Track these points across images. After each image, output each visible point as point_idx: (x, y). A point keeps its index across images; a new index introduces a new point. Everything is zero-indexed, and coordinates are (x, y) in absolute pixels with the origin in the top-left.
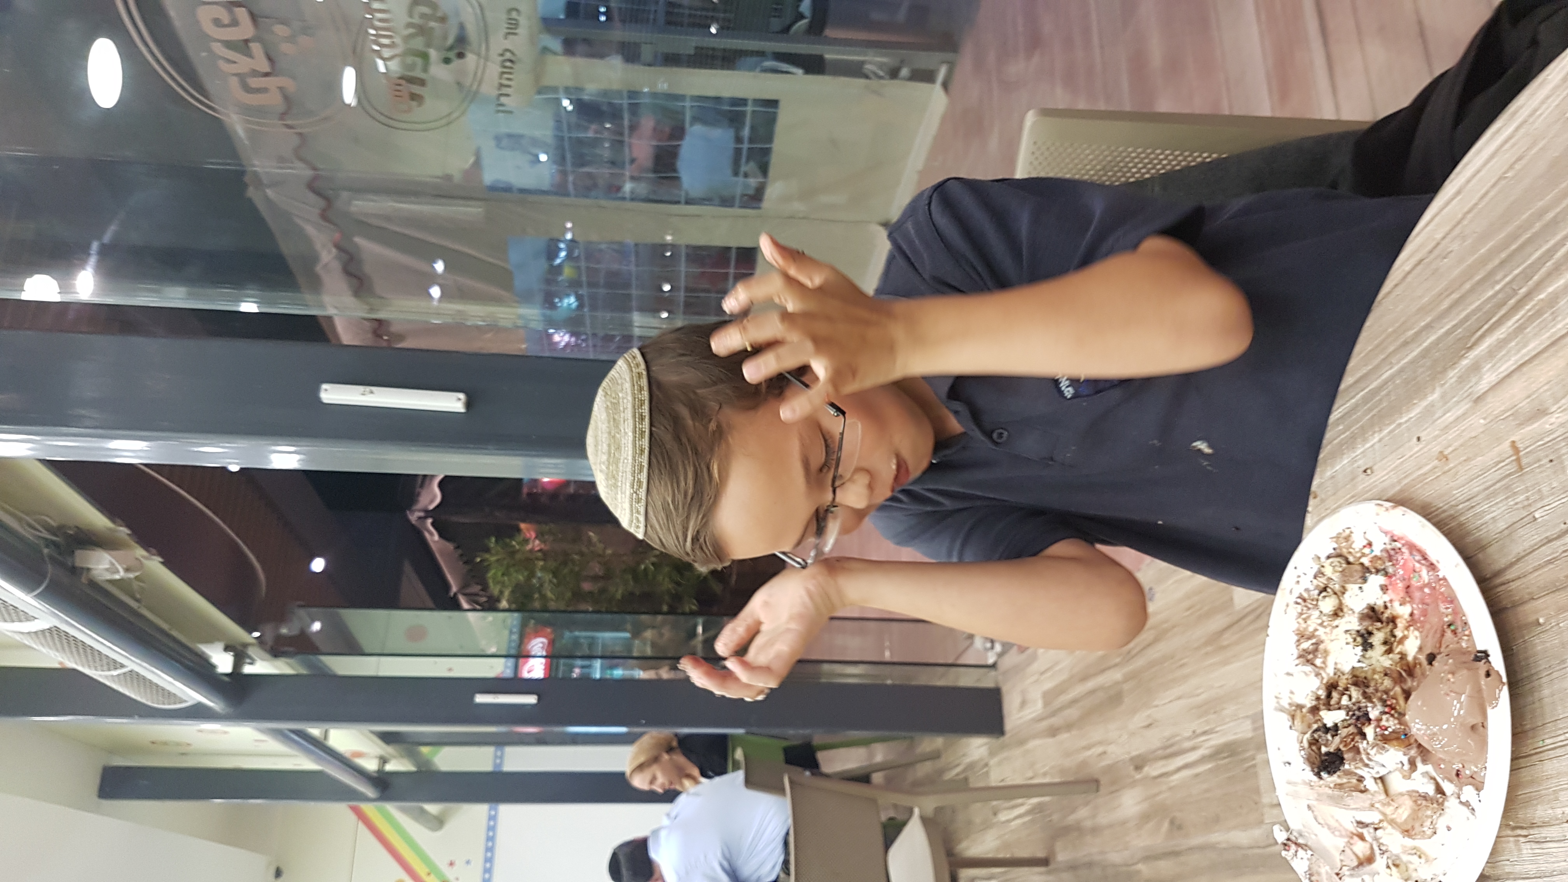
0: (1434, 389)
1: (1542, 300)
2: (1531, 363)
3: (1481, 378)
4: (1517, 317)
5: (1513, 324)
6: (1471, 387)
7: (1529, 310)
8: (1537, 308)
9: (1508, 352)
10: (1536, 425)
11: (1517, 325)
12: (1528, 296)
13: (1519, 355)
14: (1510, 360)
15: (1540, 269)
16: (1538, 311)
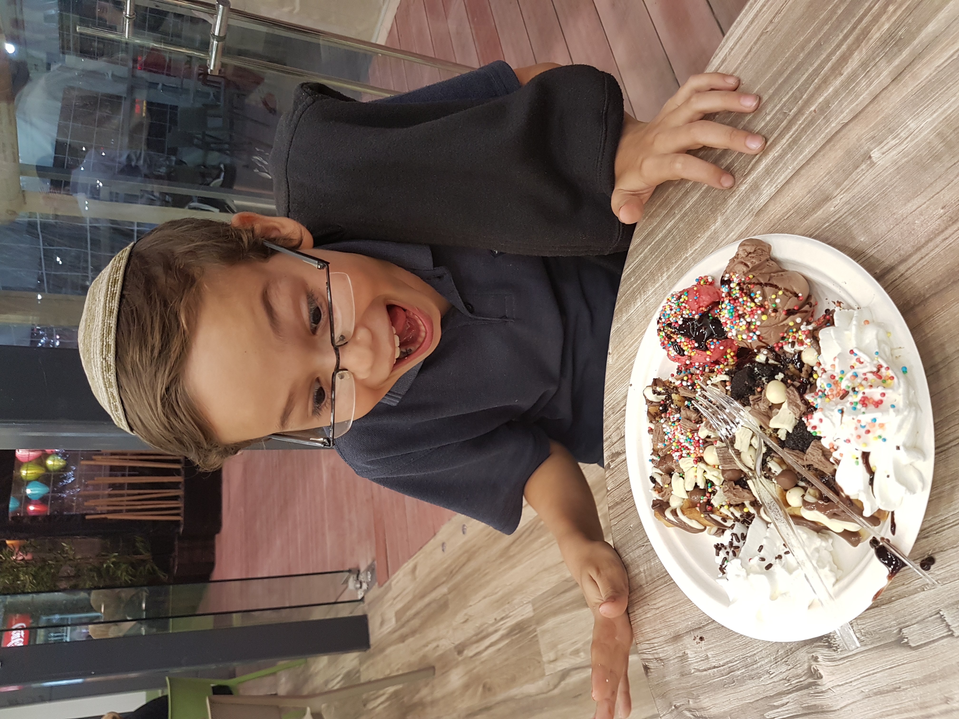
0: (716, 220)
1: (815, 111)
2: (809, 164)
3: (760, 194)
4: (791, 133)
5: (788, 140)
6: (750, 206)
7: (801, 124)
8: (810, 118)
9: (785, 164)
10: (820, 212)
11: (791, 139)
12: (800, 112)
13: (796, 163)
14: (787, 168)
15: (808, 88)
16: (809, 122)
